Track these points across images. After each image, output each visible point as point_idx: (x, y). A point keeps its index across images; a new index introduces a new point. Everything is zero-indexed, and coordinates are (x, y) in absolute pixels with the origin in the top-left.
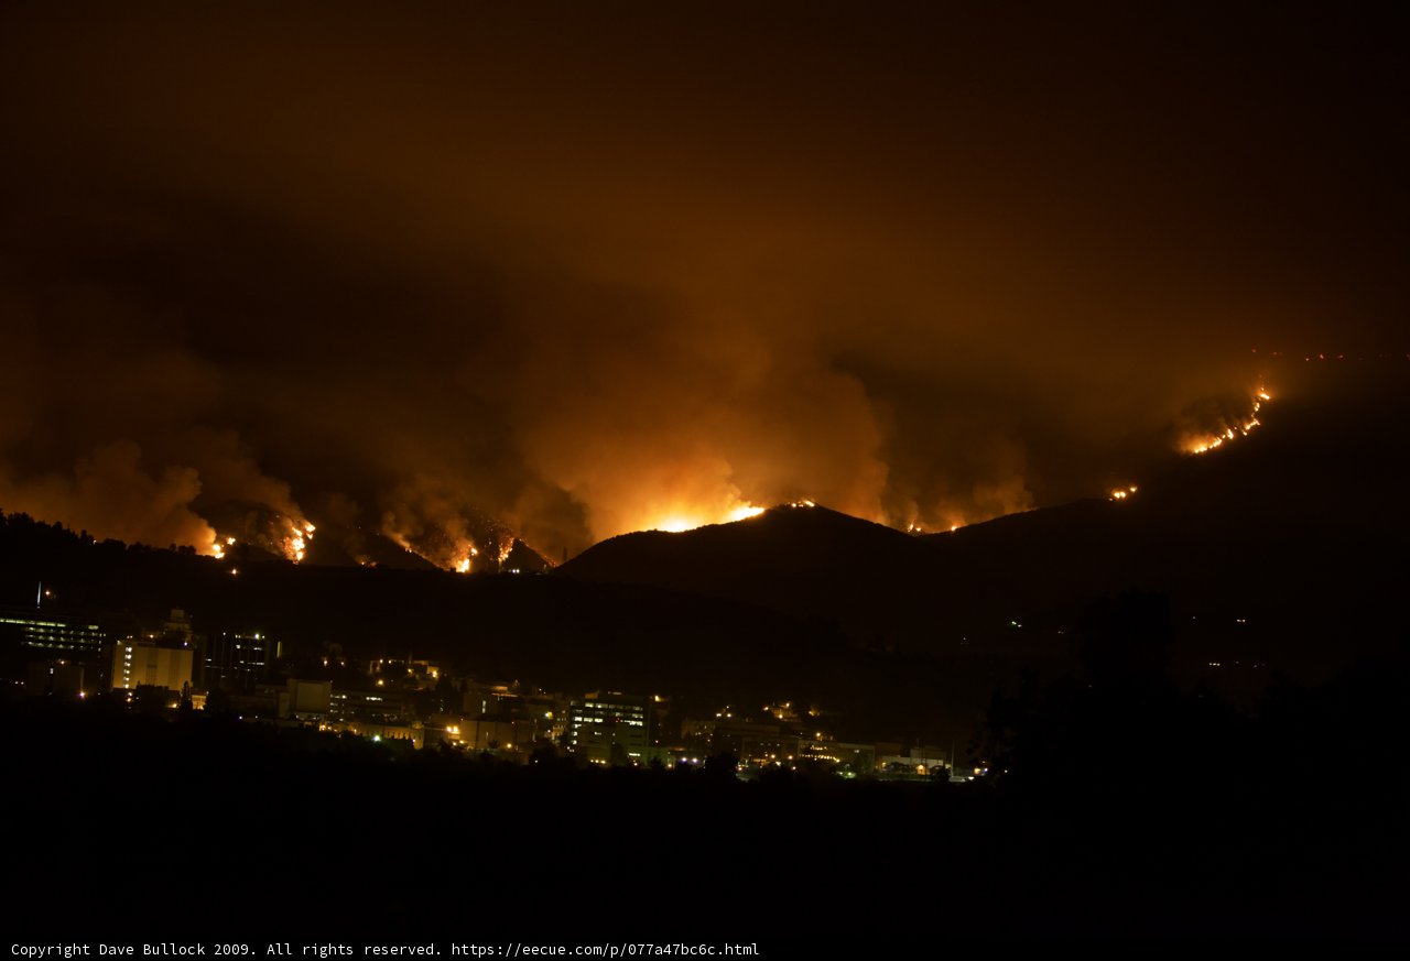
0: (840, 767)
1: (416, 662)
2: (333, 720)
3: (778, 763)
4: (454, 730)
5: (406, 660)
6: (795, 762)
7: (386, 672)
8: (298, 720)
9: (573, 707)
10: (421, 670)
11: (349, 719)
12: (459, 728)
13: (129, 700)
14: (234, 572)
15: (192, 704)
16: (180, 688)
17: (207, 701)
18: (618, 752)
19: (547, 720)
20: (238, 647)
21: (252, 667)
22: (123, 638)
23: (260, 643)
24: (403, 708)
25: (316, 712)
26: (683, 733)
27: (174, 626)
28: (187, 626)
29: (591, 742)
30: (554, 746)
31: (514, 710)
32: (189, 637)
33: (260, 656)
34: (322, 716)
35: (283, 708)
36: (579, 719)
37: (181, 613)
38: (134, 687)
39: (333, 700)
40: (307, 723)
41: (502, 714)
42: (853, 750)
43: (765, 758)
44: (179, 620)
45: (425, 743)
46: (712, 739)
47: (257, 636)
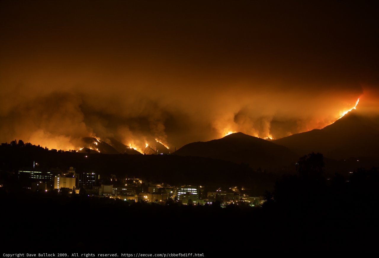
0: (250, 203)
1: (136, 179)
2: (113, 195)
3: (234, 203)
4: (146, 197)
5: (133, 178)
6: (238, 203)
7: (128, 182)
8: (104, 195)
9: (178, 190)
10: (137, 181)
11: (118, 195)
12: (147, 196)
13: (59, 192)
14: (86, 157)
15: (75, 192)
16: (72, 188)
17: (80, 191)
18: (190, 201)
19: (171, 193)
20: (88, 177)
21: (91, 182)
22: (57, 175)
23: (94, 175)
24: (132, 191)
25: (109, 193)
26: (208, 196)
27: (70, 172)
28: (74, 171)
29: (183, 199)
30: (173, 200)
31: (162, 191)
32: (75, 174)
33: (94, 179)
34: (110, 194)
35: (100, 192)
36: (179, 193)
37: (72, 168)
38: (60, 188)
39: (114, 190)
40: (106, 196)
41: (159, 192)
42: (254, 199)
43: (230, 202)
44: (72, 170)
45: (138, 201)
46: (216, 197)
47: (93, 174)
